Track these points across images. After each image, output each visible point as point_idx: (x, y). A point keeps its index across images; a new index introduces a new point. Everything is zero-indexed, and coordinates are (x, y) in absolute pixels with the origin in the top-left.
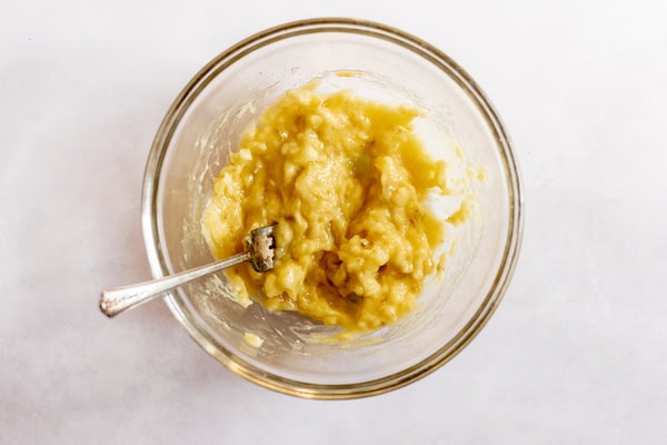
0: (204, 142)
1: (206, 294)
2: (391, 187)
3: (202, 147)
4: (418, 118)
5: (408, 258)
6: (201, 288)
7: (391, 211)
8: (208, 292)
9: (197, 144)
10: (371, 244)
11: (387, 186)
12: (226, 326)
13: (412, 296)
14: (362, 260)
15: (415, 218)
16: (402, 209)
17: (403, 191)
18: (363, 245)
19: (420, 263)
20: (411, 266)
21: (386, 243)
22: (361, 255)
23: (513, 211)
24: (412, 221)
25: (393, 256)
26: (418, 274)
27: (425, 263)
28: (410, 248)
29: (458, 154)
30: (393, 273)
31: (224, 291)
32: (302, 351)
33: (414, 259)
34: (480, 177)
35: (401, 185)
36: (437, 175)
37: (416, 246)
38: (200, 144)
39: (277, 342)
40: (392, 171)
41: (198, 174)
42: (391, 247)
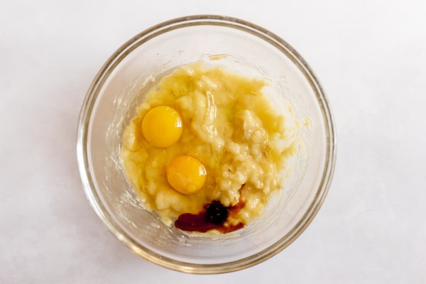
0: (120, 101)
1: (120, 203)
2: (250, 131)
3: (119, 104)
4: (265, 87)
5: (260, 179)
6: (117, 200)
7: (250, 147)
8: (122, 202)
9: (115, 101)
10: (235, 169)
11: (248, 130)
12: (134, 225)
13: (261, 205)
14: (230, 182)
15: (266, 151)
16: (258, 145)
17: (258, 133)
18: (229, 170)
19: (268, 182)
20: (262, 184)
21: (245, 168)
22: (229, 179)
23: (329, 147)
24: (264, 154)
25: (250, 177)
26: (267, 190)
27: (272, 183)
28: (262, 172)
29: (290, 111)
30: (250, 188)
31: (133, 202)
32: (186, 242)
33: (264, 179)
34: (306, 124)
35: (257, 130)
36: (278, 125)
37: (266, 171)
38: (117, 102)
39: (169, 236)
40: (250, 120)
41: (116, 123)
42: (248, 170)
